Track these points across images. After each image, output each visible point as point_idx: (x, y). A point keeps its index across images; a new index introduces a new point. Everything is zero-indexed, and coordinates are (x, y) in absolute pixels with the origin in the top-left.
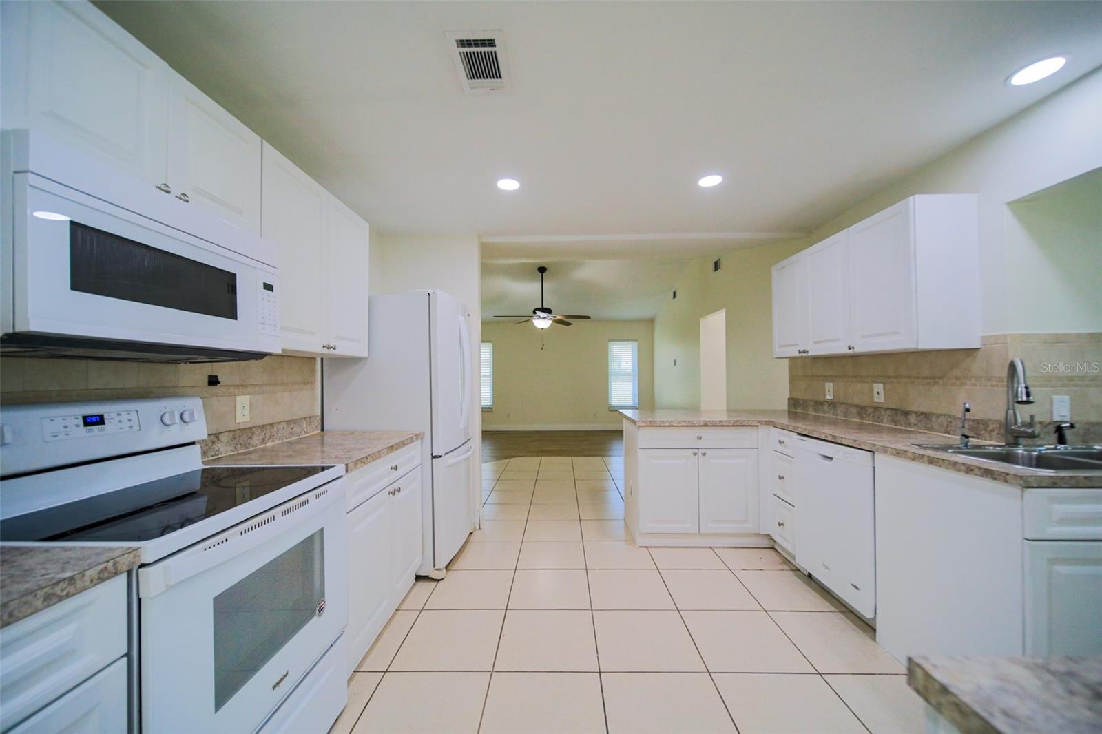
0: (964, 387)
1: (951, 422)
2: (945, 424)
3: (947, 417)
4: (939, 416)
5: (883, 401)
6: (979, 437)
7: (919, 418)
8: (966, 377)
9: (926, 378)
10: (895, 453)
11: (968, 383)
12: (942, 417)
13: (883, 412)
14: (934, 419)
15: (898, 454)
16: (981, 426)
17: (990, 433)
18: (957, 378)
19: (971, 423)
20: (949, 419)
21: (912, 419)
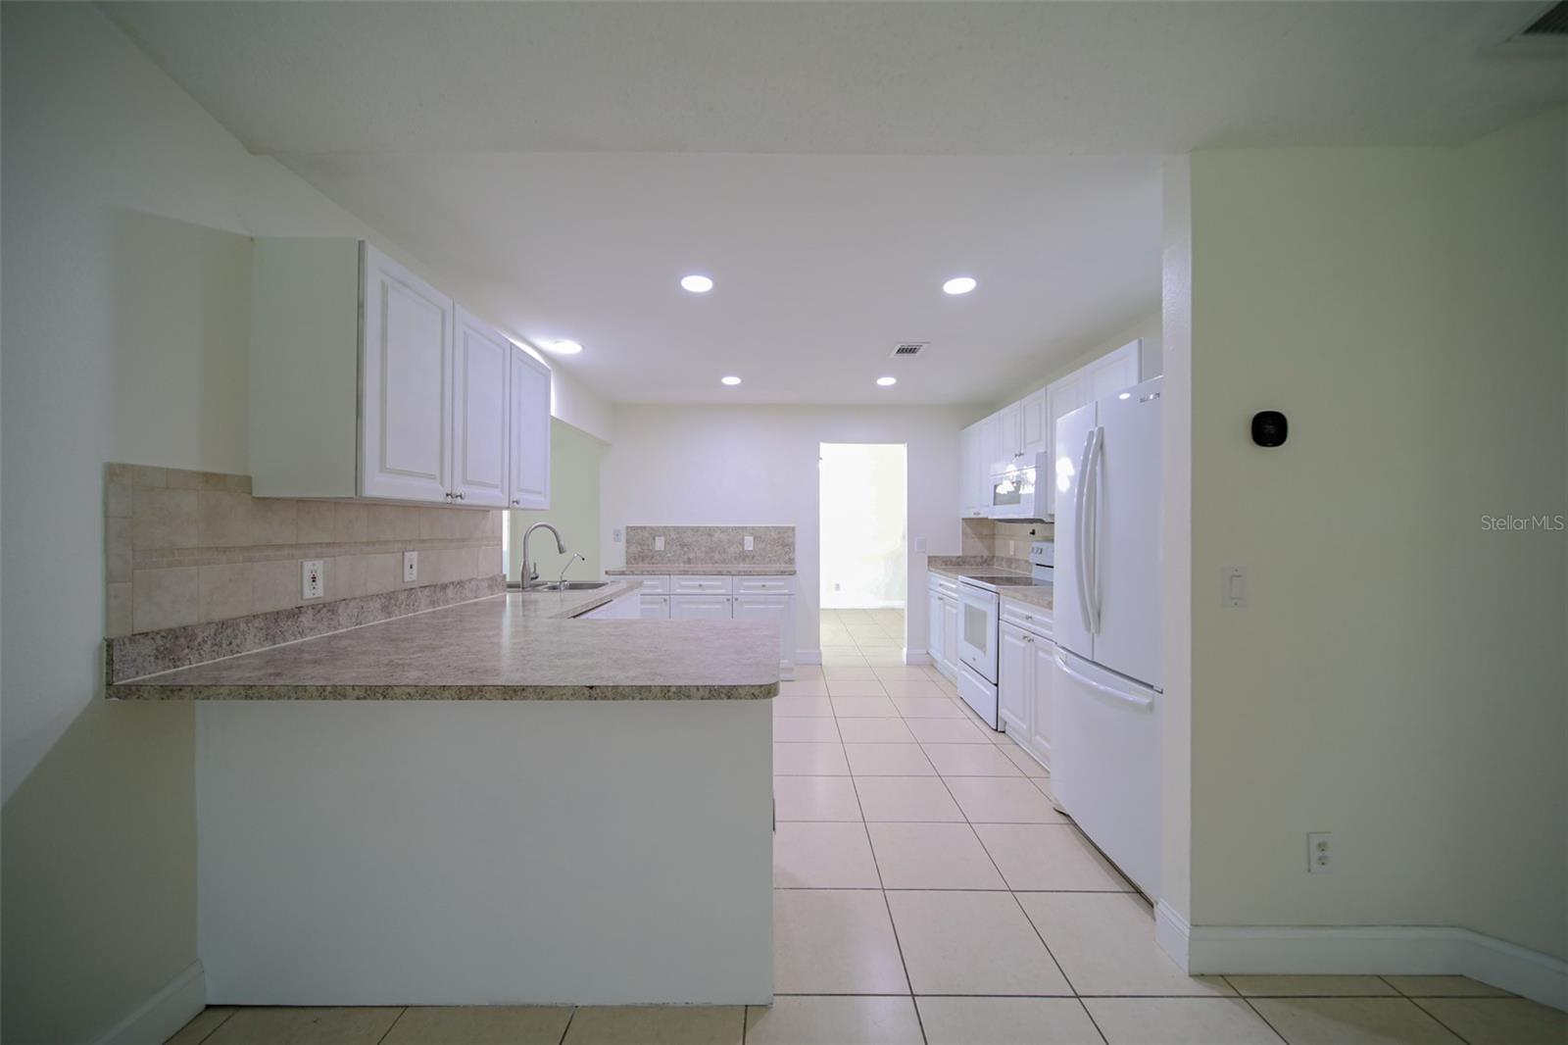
0: (482, 547)
8: (483, 538)
11: (484, 544)
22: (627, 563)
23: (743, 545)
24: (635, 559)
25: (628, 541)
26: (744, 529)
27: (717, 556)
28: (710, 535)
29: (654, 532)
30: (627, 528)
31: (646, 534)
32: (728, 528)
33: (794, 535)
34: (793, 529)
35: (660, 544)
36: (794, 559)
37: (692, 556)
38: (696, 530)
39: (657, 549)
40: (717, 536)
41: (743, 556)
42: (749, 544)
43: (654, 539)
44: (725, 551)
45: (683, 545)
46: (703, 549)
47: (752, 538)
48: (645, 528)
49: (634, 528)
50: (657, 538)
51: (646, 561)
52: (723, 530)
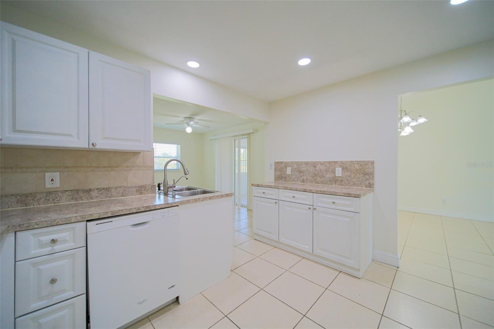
0: (132, 171)
1: (125, 190)
2: (121, 192)
3: (123, 187)
4: (116, 188)
5: (59, 187)
6: (142, 194)
7: (100, 192)
8: (133, 166)
9: (106, 167)
10: (194, 201)
11: (134, 169)
12: (119, 189)
13: (60, 194)
14: (113, 191)
15: (196, 201)
16: (143, 188)
17: (147, 191)
18: (127, 167)
19: (137, 188)
20: (124, 189)
21: (94, 194)
22: (275, 180)
23: (335, 173)
24: (278, 178)
25: (275, 169)
26: (335, 162)
27: (318, 179)
28: (315, 167)
29: (287, 165)
30: (275, 162)
31: (283, 166)
32: (325, 162)
33: (373, 167)
34: (373, 163)
35: (289, 171)
36: (373, 184)
37: (305, 178)
38: (307, 163)
39: (288, 173)
40: (319, 167)
41: (335, 180)
42: (339, 172)
43: (286, 168)
44: (323, 177)
45: (300, 172)
46: (311, 174)
47: (341, 169)
48: (282, 162)
49: (278, 163)
50: (287, 168)
51: (283, 180)
52: (322, 164)
